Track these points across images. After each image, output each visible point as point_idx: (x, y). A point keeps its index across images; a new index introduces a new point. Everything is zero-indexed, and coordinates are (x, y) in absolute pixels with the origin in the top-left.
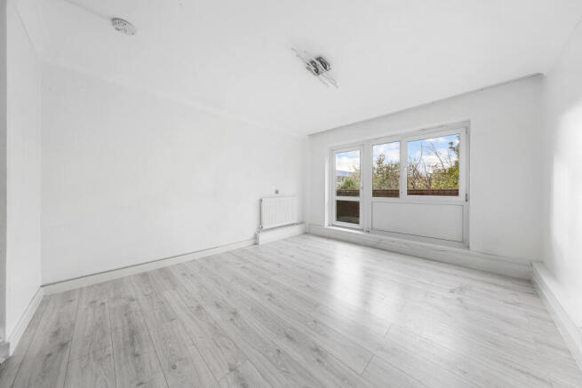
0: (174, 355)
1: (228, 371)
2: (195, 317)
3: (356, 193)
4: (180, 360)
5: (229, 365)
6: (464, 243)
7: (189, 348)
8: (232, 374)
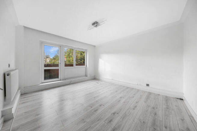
0: (141, 125)
1: (135, 110)
2: (121, 128)
3: (57, 65)
4: (141, 122)
5: (133, 110)
6: (86, 76)
7: (136, 121)
8: (135, 109)
